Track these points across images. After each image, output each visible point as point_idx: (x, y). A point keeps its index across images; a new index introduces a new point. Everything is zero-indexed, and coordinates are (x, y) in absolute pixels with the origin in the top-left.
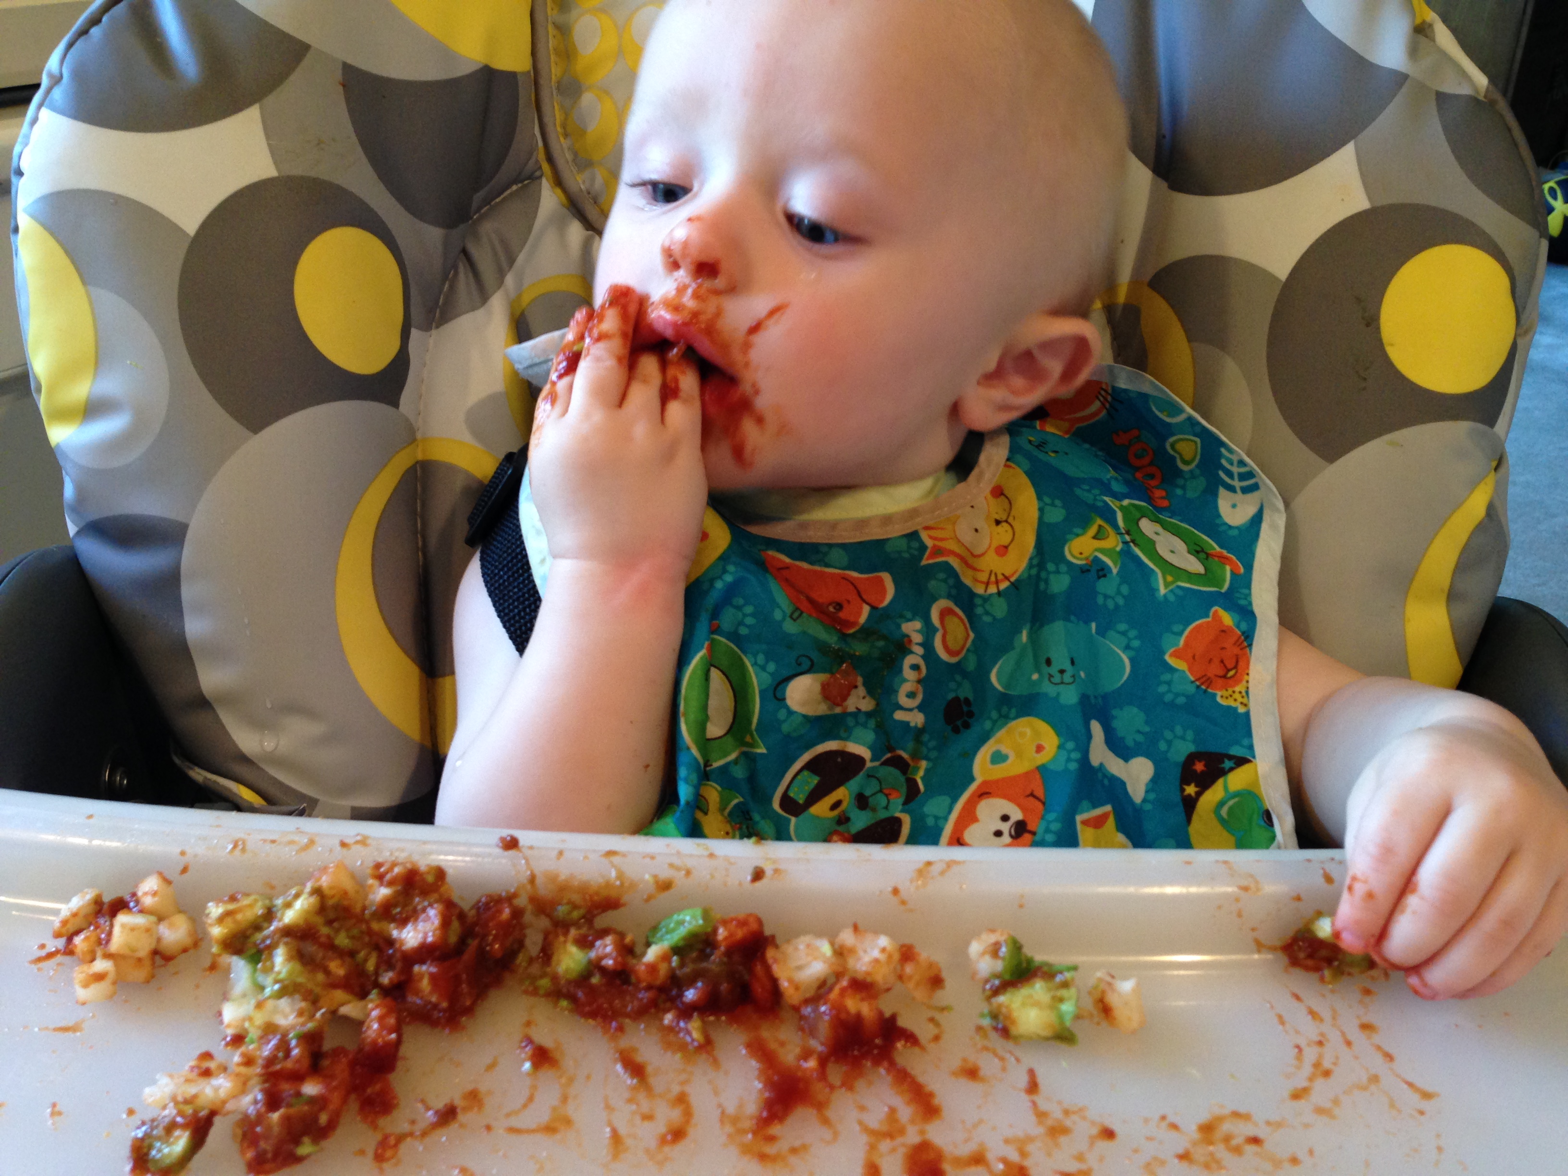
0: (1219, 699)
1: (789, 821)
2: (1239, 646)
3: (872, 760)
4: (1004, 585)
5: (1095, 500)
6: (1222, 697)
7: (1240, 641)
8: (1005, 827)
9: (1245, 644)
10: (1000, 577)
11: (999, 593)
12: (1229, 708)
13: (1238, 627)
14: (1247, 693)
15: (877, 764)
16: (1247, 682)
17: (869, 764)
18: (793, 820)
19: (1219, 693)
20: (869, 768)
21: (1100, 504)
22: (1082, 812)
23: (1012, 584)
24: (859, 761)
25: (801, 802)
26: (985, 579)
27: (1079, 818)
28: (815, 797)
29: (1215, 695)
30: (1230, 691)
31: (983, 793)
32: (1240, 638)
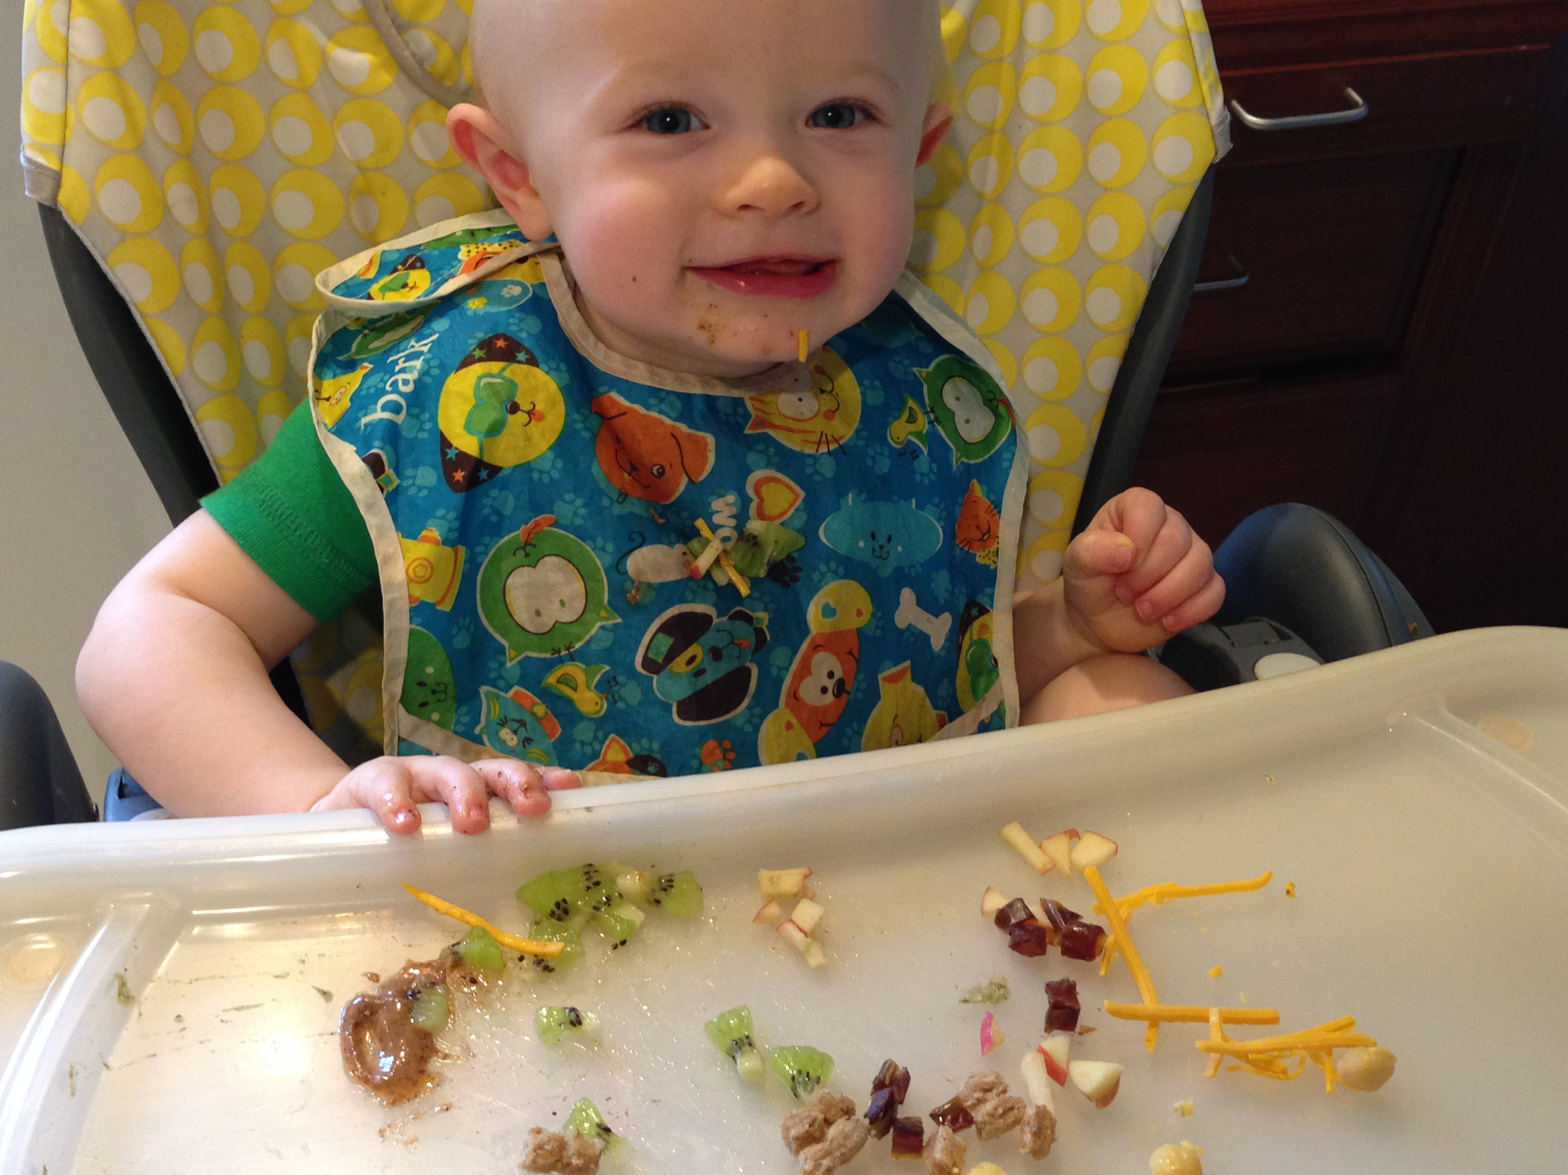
0: (978, 559)
1: (652, 678)
2: (990, 513)
3: (719, 616)
4: (833, 447)
5: (906, 373)
6: (980, 556)
7: (990, 509)
8: (830, 684)
9: (995, 511)
10: (830, 438)
11: (829, 453)
12: (985, 565)
13: (988, 498)
14: (997, 552)
15: (725, 619)
16: (998, 543)
17: (716, 620)
18: (655, 677)
19: (978, 554)
20: (716, 623)
21: (910, 378)
22: (882, 672)
23: (841, 446)
24: (706, 620)
25: (660, 661)
26: (817, 440)
27: (880, 677)
28: (671, 656)
29: (975, 555)
30: (986, 552)
31: (816, 647)
32: (990, 506)
